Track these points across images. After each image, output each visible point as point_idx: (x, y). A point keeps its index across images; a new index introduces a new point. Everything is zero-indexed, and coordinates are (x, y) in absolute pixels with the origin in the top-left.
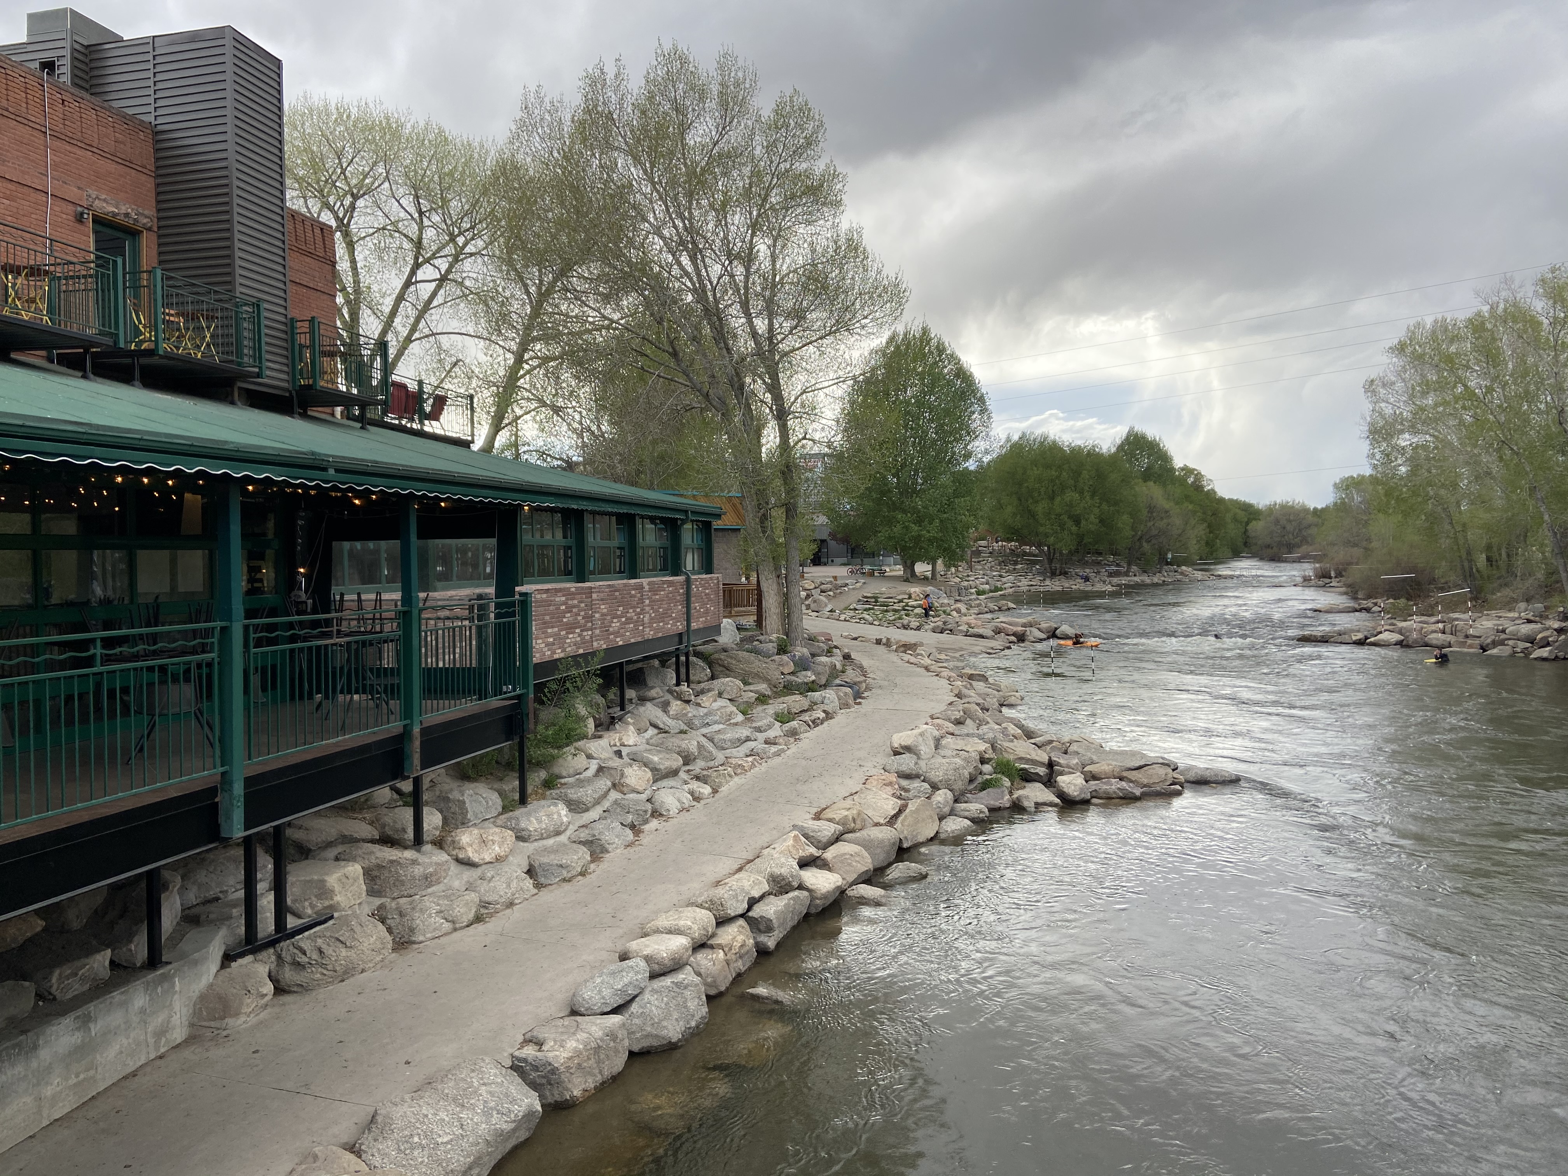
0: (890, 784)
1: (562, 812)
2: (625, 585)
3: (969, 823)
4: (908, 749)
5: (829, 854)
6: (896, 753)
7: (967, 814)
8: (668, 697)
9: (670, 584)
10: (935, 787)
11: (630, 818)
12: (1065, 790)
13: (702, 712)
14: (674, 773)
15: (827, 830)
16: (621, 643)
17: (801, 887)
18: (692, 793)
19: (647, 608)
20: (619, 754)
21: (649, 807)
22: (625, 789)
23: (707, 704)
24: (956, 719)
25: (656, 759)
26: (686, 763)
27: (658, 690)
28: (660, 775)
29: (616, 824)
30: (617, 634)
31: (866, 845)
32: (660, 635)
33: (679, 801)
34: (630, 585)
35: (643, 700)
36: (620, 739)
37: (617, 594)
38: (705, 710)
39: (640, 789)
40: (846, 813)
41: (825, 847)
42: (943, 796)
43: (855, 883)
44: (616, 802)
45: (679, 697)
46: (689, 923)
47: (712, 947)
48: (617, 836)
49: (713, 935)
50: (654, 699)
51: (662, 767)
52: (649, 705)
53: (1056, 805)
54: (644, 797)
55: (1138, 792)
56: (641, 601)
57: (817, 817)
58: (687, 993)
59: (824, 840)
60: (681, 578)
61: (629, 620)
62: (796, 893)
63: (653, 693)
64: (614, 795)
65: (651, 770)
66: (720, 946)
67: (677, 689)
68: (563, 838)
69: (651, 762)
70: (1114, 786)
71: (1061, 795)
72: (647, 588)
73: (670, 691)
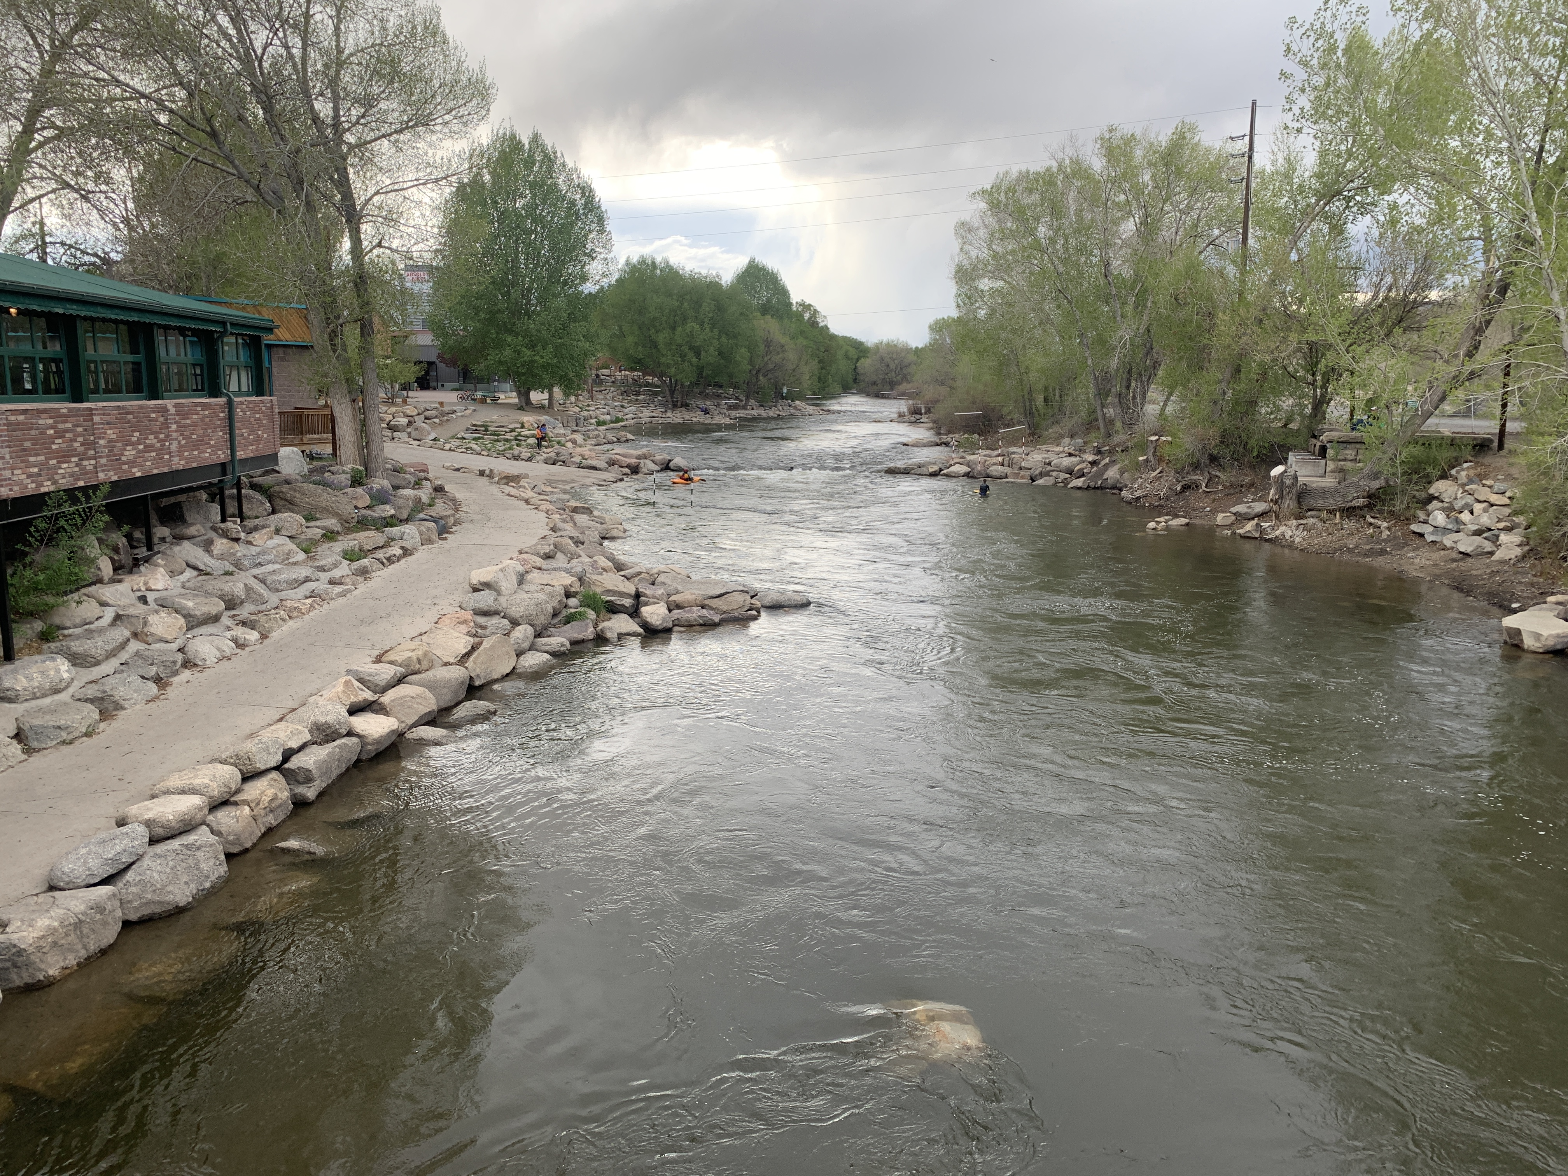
0: (465, 622)
1: (63, 668)
2: (141, 407)
3: (548, 656)
4: (487, 585)
5: (386, 699)
6: (476, 590)
7: (547, 648)
8: (212, 534)
9: (205, 406)
10: (515, 623)
11: (153, 670)
12: (649, 620)
13: (253, 550)
14: (215, 619)
15: (386, 672)
16: (139, 474)
17: (350, 734)
18: (235, 640)
19: (174, 435)
20: (143, 600)
21: (180, 657)
22: (150, 639)
23: (260, 542)
24: (545, 554)
25: (190, 604)
26: (228, 608)
27: (199, 527)
28: (194, 622)
29: (135, 679)
30: (132, 463)
31: (431, 686)
32: (194, 465)
33: (218, 649)
34: (148, 407)
35: (179, 538)
36: (145, 584)
37: (130, 417)
38: (258, 549)
39: (169, 638)
40: (410, 654)
41: (384, 690)
42: (523, 632)
43: (415, 725)
44: (137, 653)
45: (225, 534)
46: (206, 781)
47: (236, 804)
48: (135, 691)
49: (238, 791)
50: (194, 537)
51: (198, 613)
52: (186, 544)
53: (639, 635)
54: (175, 646)
55: (717, 618)
56: (166, 425)
57: (378, 660)
58: (200, 854)
59: (383, 683)
60: (222, 400)
61: (148, 448)
62: (343, 740)
63: (192, 531)
64: (134, 646)
65: (184, 616)
66: (246, 803)
67: (222, 526)
68: (64, 696)
69: (185, 608)
70: (695, 614)
71: (645, 626)
72: (172, 410)
73: (214, 529)
